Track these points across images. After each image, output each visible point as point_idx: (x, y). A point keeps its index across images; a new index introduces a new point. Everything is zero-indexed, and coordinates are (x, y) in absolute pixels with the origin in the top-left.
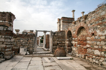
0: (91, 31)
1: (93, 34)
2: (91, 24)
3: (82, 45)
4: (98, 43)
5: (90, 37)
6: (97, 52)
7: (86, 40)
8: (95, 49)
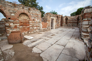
0: (33, 18)
1: (33, 20)
2: (33, 15)
3: (25, 26)
4: (36, 24)
5: (32, 21)
6: (35, 28)
7: (29, 23)
8: (35, 27)
